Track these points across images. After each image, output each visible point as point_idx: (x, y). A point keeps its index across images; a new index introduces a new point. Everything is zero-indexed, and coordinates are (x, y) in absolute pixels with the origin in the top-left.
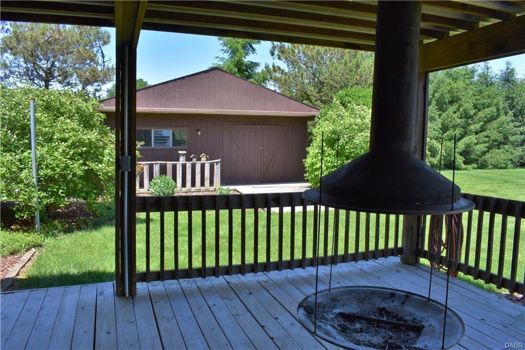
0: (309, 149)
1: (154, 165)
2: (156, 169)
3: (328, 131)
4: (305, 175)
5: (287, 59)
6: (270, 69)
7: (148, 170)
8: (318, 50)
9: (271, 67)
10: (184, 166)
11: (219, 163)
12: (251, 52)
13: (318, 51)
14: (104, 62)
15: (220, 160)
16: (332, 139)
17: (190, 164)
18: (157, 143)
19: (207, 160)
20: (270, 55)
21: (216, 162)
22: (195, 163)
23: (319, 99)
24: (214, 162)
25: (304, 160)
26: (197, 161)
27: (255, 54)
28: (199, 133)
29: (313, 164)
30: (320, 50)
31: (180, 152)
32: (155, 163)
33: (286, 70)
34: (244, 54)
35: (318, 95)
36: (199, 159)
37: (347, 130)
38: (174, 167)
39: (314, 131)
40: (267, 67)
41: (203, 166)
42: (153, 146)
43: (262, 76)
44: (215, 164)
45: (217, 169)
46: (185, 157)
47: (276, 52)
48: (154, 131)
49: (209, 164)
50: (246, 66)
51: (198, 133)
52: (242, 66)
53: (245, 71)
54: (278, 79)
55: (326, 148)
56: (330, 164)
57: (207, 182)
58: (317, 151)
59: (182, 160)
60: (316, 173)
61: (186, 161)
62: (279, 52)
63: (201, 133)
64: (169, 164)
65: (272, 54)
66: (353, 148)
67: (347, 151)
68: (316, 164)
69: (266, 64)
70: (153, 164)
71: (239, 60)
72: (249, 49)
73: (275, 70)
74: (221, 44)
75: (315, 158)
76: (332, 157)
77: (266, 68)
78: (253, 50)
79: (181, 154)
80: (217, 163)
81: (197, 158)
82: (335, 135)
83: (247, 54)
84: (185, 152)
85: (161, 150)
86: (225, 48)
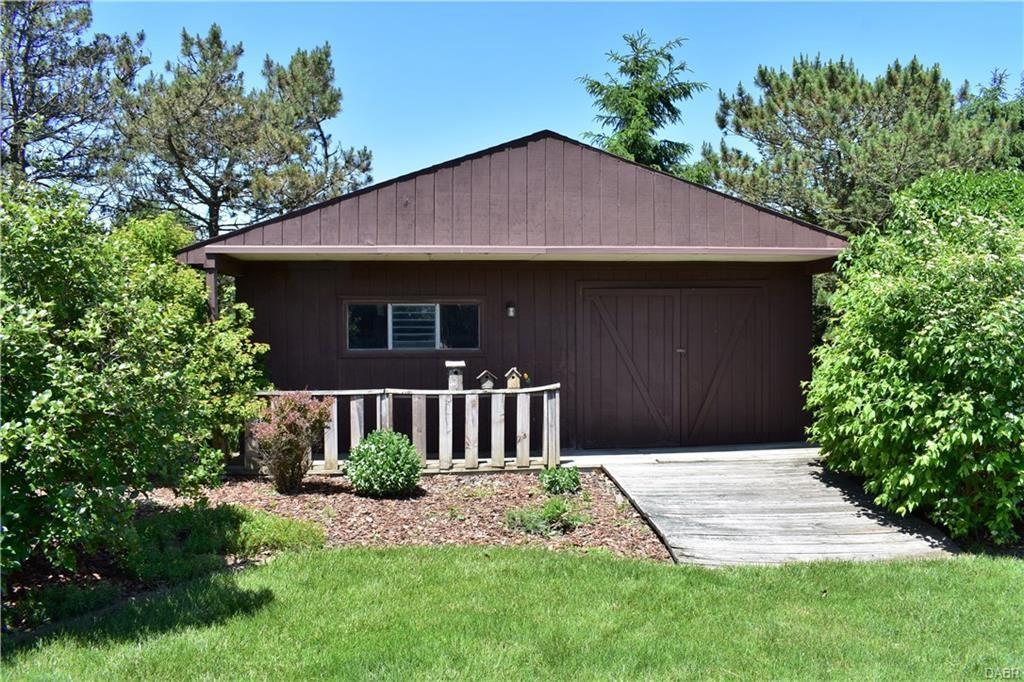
0: (820, 352)
1: (378, 398)
2: (384, 408)
3: (883, 299)
4: (808, 430)
5: (756, 129)
6: (714, 156)
7: (362, 412)
8: (833, 99)
9: (717, 151)
10: (459, 403)
11: (557, 395)
12: (667, 119)
13: (835, 101)
14: (327, 156)
15: (558, 385)
16: (895, 322)
17: (475, 398)
18: (400, 338)
19: (523, 384)
20: (715, 125)
21: (549, 391)
22: (491, 394)
23: (841, 223)
24: (543, 392)
25: (803, 384)
26: (494, 388)
27: (678, 122)
28: (511, 312)
29: (831, 401)
30: (841, 101)
31: (449, 364)
32: (381, 395)
33: (758, 158)
34: (650, 124)
35: (840, 211)
36: (501, 383)
37: (948, 294)
38: (432, 405)
39: (833, 300)
40: (707, 153)
41: (511, 403)
42: (390, 347)
43: (696, 173)
44: (545, 396)
45: (552, 409)
46: (461, 377)
47: (730, 119)
48: (394, 309)
49: (529, 397)
50: (655, 149)
51: (507, 311)
52: (645, 150)
53: (653, 162)
54: (735, 179)
55: (876, 352)
56: (889, 403)
57: (523, 446)
58: (846, 360)
59: (455, 383)
60: (841, 428)
61: (464, 389)
62: (737, 114)
63: (516, 312)
64: (419, 396)
65: (722, 123)
66: (975, 354)
67: (951, 361)
68: (845, 400)
69: (705, 144)
70: (376, 395)
71: (637, 135)
72: (663, 111)
73: (726, 157)
74: (596, 103)
75: (840, 381)
76: (897, 381)
77: (704, 154)
78: (674, 112)
79: (451, 368)
80: (551, 393)
81: (494, 381)
82: (906, 309)
83: (657, 124)
84: (462, 364)
85: (412, 357)
86: (605, 113)
